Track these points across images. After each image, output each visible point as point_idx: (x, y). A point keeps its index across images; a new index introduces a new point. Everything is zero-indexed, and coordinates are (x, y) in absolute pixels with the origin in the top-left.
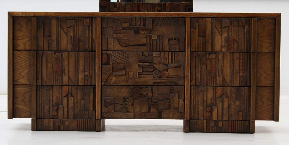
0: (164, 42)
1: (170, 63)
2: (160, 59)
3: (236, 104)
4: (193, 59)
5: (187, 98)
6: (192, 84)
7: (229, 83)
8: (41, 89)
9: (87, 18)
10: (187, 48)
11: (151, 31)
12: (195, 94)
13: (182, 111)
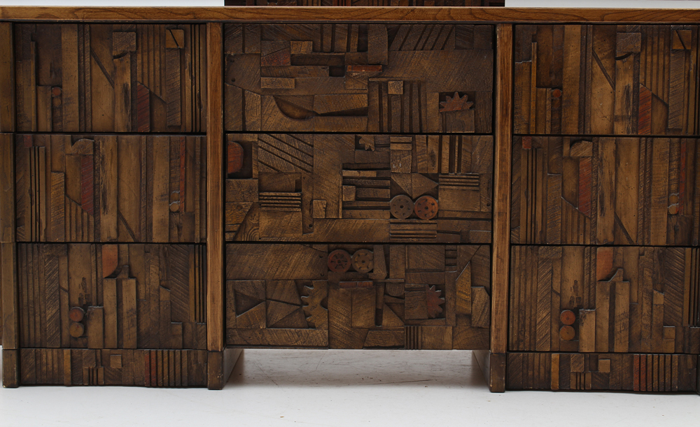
0: (426, 105)
1: (446, 171)
2: (414, 159)
3: (655, 302)
4: (520, 158)
5: (499, 285)
6: (515, 240)
7: (633, 237)
8: (30, 255)
9: (177, 25)
10: (501, 122)
11: (385, 67)
12: (525, 270)
13: (481, 324)
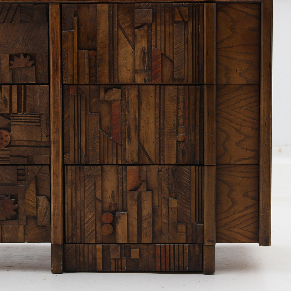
1: (16, 112)
3: (170, 206)
4: (69, 101)
5: (55, 194)
6: (67, 161)
7: (153, 158)
10: (53, 75)
12: (76, 184)
13: (44, 223)
